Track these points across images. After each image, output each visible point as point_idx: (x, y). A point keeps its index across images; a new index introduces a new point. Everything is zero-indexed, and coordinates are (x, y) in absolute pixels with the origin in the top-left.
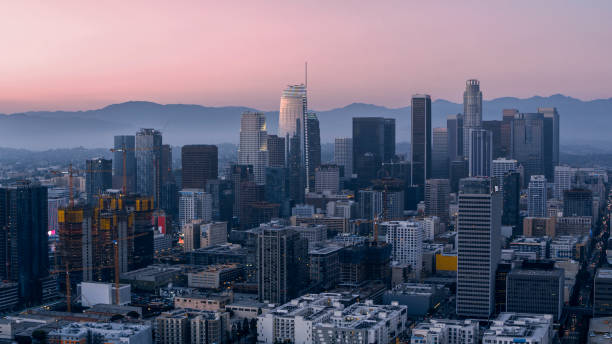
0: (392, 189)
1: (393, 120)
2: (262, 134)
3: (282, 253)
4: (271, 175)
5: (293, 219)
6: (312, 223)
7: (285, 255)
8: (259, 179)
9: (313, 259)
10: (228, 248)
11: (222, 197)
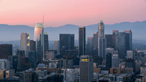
0: (69, 59)
1: (74, 35)
2: (28, 40)
3: (30, 78)
4: (30, 54)
5: (37, 68)
6: (43, 69)
7: (31, 79)
8: (26, 55)
9: (40, 80)
10: (15, 78)
11: (13, 61)
